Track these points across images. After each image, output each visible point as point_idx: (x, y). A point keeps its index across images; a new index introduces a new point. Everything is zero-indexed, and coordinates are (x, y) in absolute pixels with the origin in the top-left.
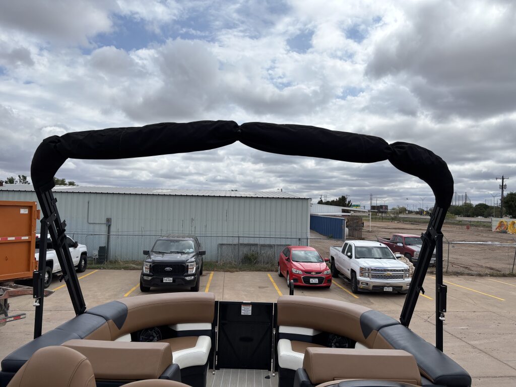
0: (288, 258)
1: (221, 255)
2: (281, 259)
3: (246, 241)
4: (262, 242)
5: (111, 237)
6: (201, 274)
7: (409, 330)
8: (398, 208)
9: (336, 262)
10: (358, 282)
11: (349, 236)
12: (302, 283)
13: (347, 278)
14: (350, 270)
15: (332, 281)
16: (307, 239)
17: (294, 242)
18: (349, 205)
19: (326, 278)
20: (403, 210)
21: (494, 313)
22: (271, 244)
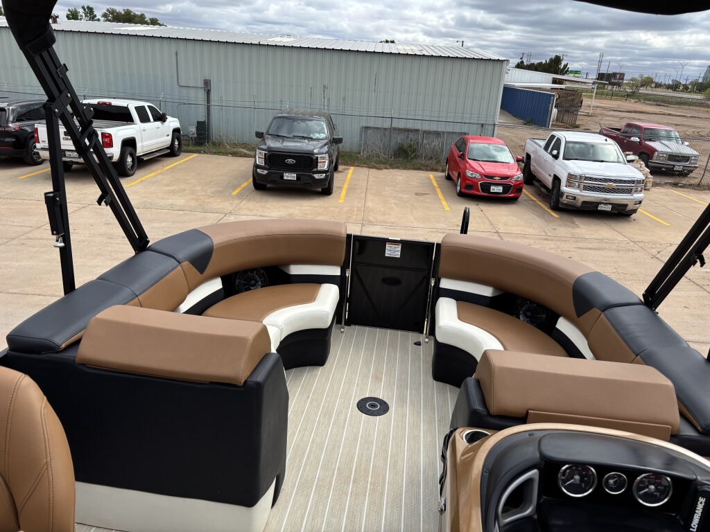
0: (463, 155)
1: (365, 143)
2: (452, 153)
3: (402, 125)
4: (426, 127)
5: (212, 108)
6: (336, 169)
8: (640, 79)
9: (533, 163)
10: (562, 194)
11: (557, 120)
12: (479, 191)
13: (546, 187)
14: (552, 175)
15: (524, 190)
16: (494, 125)
17: (474, 129)
18: (565, 71)
19: (515, 186)
20: (647, 82)
22: (439, 130)
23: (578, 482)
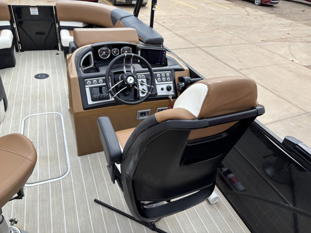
7: (138, 19)
21: (190, 16)
23: (105, 54)
